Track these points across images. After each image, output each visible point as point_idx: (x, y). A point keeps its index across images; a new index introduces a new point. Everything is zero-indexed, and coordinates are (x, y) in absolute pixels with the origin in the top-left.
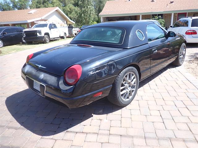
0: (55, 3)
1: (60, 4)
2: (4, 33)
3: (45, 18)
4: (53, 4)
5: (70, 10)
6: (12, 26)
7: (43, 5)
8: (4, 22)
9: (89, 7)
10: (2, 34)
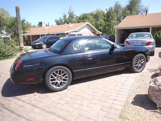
0: (90, 19)
1: (93, 20)
2: (48, 40)
3: (77, 30)
4: (89, 20)
5: (100, 24)
6: (56, 35)
7: (82, 21)
8: (52, 33)
9: (112, 21)
10: (46, 40)
